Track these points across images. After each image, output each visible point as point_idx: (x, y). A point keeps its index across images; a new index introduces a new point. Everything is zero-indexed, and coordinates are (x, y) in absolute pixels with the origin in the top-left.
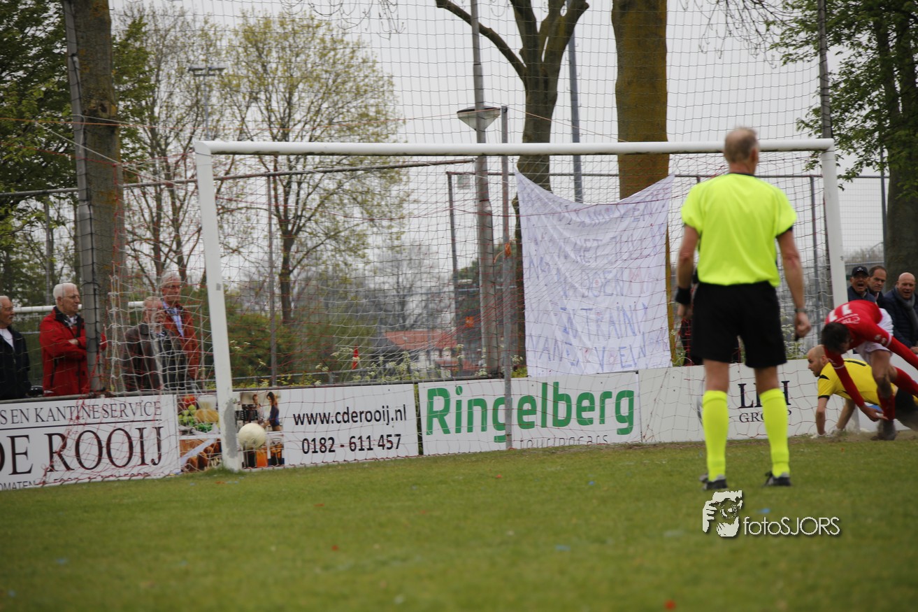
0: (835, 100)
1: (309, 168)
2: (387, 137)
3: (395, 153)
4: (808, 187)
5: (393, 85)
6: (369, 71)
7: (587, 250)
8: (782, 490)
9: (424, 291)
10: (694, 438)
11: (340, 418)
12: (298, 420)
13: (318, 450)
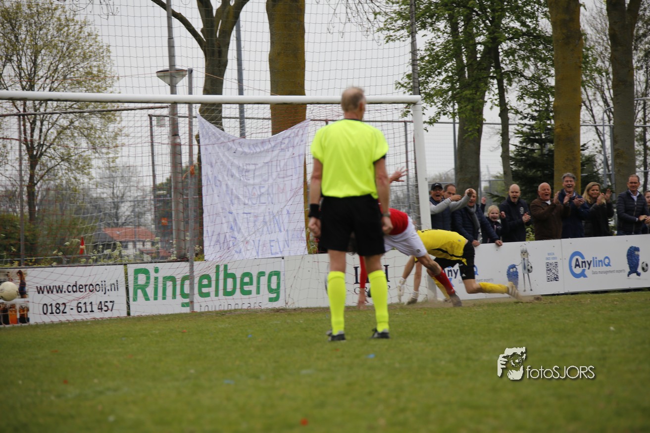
0: (422, 68)
1: (49, 110)
2: (106, 89)
3: (111, 100)
4: (403, 129)
5: (110, 52)
6: (93, 41)
7: (247, 171)
8: (384, 341)
9: (132, 199)
10: (322, 304)
11: (70, 289)
12: (40, 290)
13: (54, 311)
